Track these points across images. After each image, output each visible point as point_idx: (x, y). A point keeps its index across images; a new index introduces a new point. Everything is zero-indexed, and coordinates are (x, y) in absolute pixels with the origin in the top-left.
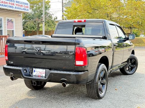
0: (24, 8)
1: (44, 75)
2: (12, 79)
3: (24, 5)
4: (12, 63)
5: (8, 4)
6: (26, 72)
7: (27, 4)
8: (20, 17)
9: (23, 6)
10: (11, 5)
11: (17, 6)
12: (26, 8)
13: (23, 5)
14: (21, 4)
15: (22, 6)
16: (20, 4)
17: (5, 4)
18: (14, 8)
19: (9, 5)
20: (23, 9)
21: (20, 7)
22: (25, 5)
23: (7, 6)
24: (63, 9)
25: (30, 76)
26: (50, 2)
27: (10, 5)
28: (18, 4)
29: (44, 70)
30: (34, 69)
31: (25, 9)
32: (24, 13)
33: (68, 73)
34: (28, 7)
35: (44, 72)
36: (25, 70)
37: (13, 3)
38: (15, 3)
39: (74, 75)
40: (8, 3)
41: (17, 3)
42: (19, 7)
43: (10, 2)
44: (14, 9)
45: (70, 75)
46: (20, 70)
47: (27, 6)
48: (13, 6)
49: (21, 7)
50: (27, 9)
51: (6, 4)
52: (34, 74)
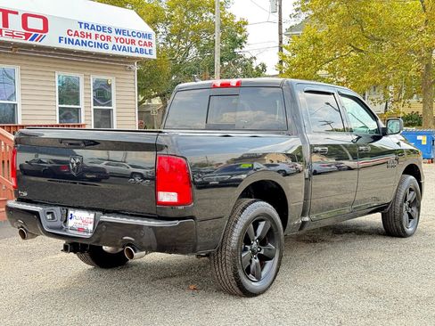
0: (139, 47)
1: (90, 227)
2: (23, 235)
3: (141, 39)
4: (25, 194)
5: (93, 40)
6: (53, 218)
7: (149, 36)
8: (132, 73)
9: (137, 43)
10: (100, 42)
11: (119, 44)
12: (144, 48)
13: (137, 39)
14: (132, 38)
15: (133, 42)
16: (128, 38)
17: (84, 39)
18: (111, 47)
19: (96, 41)
20: (136, 51)
21: (127, 46)
22: (143, 40)
23: (91, 44)
24: (281, 42)
25: (61, 228)
26: (246, 24)
27: (99, 40)
28: (121, 36)
29: (92, 215)
30: (71, 212)
31: (142, 51)
32: (141, 62)
33: (139, 222)
34: (150, 44)
35: (92, 220)
36: (48, 213)
37: (106, 34)
38: (113, 35)
39: (150, 227)
40: (93, 36)
41: (118, 36)
42: (125, 44)
43: (98, 33)
44: (110, 51)
45: (139, 227)
46: (37, 213)
47: (147, 41)
48: (109, 42)
49: (130, 45)
50: (148, 49)
51: (88, 40)
52: (71, 223)
